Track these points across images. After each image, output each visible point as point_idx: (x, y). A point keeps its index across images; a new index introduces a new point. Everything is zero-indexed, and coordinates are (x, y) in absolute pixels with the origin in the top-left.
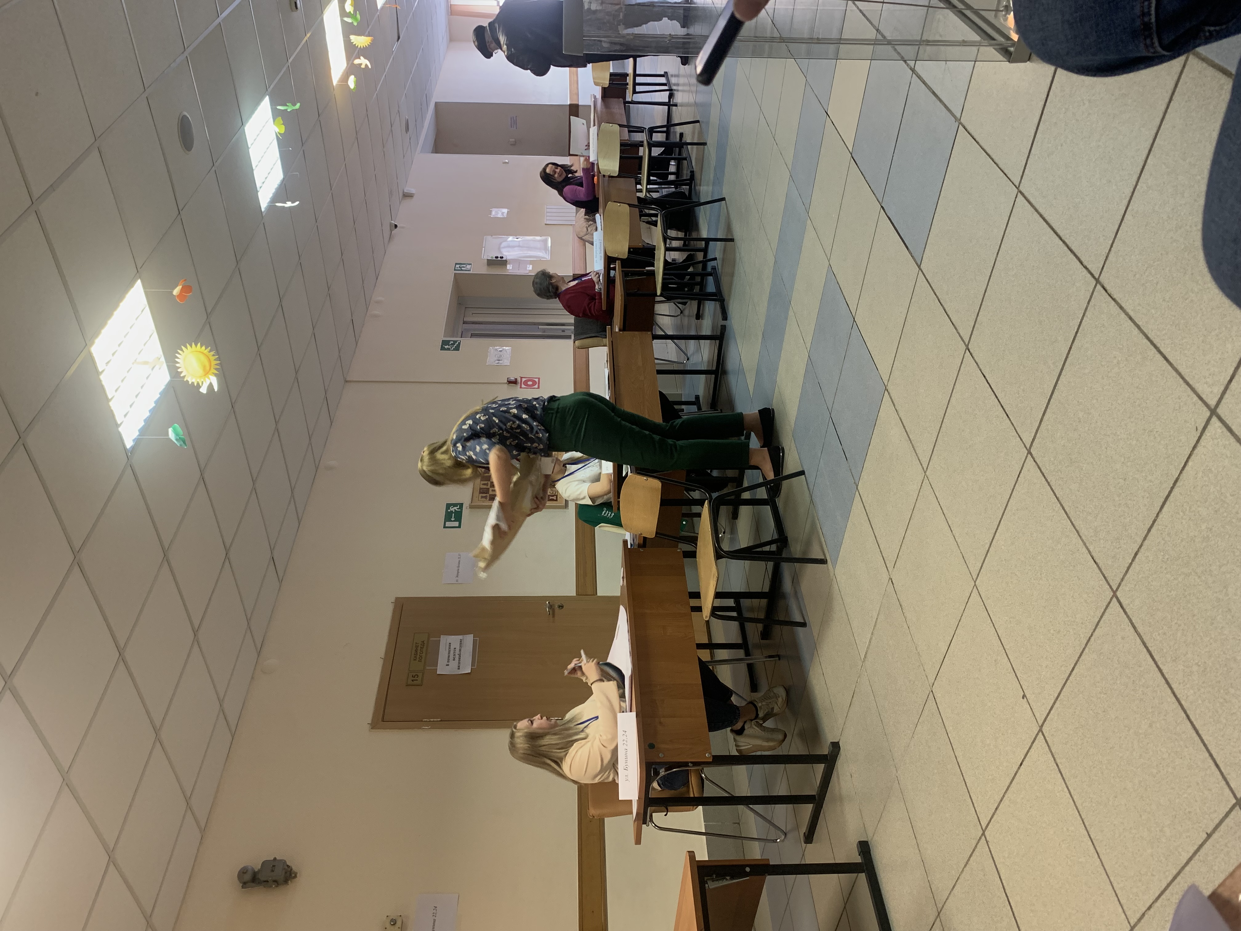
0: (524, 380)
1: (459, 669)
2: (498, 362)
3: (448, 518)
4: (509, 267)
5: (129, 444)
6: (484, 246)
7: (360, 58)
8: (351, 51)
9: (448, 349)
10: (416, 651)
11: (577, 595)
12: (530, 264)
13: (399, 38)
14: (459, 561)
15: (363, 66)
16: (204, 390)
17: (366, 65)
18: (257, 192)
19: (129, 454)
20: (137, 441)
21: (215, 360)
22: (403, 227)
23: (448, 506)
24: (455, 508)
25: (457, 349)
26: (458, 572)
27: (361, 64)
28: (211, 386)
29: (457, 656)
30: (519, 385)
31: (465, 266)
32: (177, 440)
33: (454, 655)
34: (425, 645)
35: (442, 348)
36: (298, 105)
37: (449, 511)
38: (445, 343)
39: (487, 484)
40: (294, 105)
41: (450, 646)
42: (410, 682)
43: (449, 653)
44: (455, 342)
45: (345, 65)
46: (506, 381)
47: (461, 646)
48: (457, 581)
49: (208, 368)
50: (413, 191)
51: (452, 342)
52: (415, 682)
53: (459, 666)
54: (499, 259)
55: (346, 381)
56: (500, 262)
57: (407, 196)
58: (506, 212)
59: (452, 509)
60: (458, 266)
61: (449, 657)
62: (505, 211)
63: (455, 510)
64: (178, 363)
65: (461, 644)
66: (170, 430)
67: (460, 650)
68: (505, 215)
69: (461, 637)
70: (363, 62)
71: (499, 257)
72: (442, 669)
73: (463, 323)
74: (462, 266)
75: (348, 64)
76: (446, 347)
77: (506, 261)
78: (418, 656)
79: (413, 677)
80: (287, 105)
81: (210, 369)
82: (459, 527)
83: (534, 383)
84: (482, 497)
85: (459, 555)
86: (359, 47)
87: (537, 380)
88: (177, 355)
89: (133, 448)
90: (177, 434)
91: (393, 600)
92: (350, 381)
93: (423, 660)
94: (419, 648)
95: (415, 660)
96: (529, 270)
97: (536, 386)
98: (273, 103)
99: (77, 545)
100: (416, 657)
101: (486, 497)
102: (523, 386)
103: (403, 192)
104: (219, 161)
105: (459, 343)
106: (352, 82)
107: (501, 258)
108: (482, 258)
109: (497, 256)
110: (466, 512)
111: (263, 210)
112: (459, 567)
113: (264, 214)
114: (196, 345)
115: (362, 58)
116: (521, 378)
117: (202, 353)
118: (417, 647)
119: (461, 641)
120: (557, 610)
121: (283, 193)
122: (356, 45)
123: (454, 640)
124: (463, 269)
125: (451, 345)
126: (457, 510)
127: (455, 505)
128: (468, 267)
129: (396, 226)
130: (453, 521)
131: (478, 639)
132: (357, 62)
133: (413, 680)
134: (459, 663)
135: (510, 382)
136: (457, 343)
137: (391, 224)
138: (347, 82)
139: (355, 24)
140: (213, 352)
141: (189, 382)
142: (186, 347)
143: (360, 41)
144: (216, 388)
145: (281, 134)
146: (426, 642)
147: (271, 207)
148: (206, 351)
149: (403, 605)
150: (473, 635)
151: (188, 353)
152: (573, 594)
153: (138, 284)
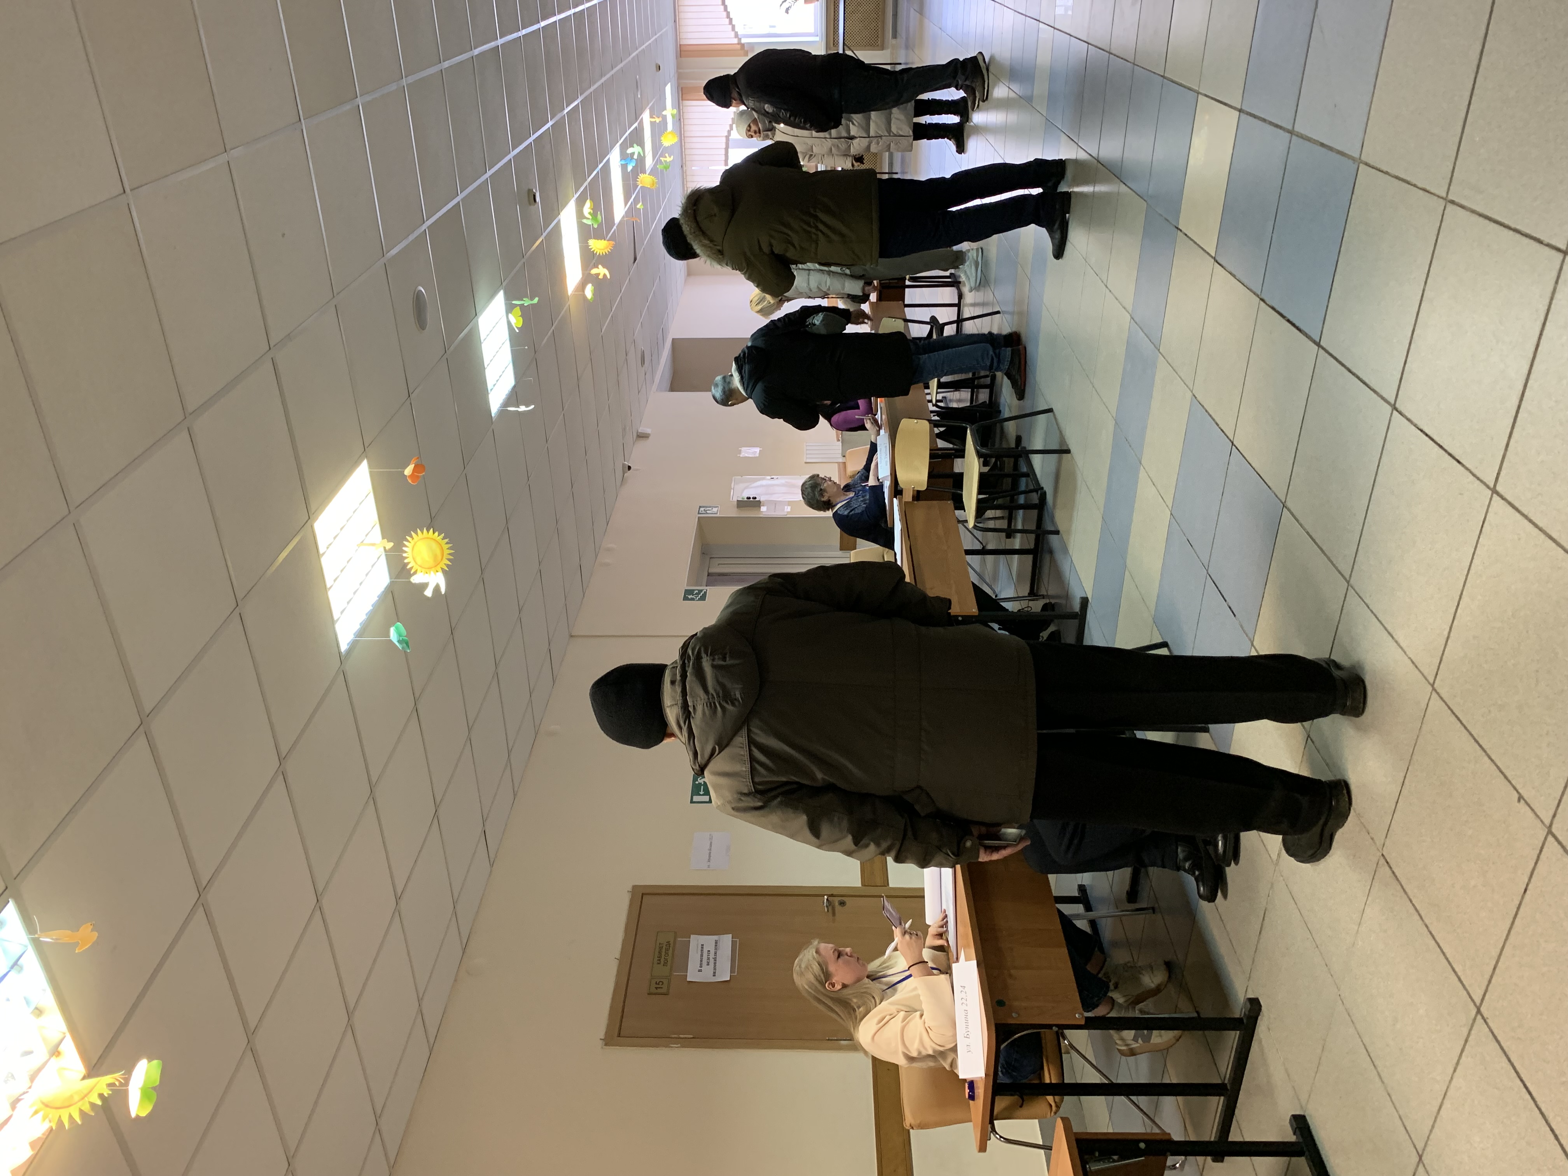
1: (714, 976)
3: (696, 791)
4: (763, 509)
5: (344, 647)
6: (732, 487)
7: (598, 268)
8: (589, 259)
9: (692, 599)
10: (660, 953)
11: (862, 885)
12: (789, 505)
13: (635, 259)
14: (712, 843)
15: (601, 277)
16: (428, 593)
17: (605, 275)
18: (488, 393)
19: (342, 659)
20: (353, 645)
21: (448, 549)
22: (637, 470)
25: (703, 598)
26: (710, 856)
27: (599, 274)
28: (437, 589)
29: (712, 961)
31: (710, 509)
32: (399, 641)
33: (708, 959)
34: (671, 945)
35: (685, 598)
36: (536, 300)
38: (688, 592)
40: (532, 299)
41: (702, 948)
42: (653, 990)
43: (702, 955)
44: (700, 591)
45: (581, 276)
47: (716, 949)
48: (709, 866)
49: (440, 557)
50: (648, 431)
51: (697, 591)
52: (659, 991)
53: (715, 973)
54: (751, 499)
55: (572, 636)
56: (752, 503)
57: (642, 436)
58: (758, 452)
60: (702, 509)
61: (701, 961)
62: (757, 450)
64: (406, 552)
65: (716, 946)
66: (392, 630)
67: (716, 953)
68: (757, 455)
69: (715, 937)
70: (601, 271)
71: (751, 497)
72: (693, 975)
73: (708, 576)
74: (707, 509)
75: (583, 274)
76: (690, 597)
77: (759, 501)
78: (662, 960)
79: (656, 984)
80: (523, 300)
81: (442, 559)
85: (711, 836)
86: (598, 254)
88: (405, 542)
89: (349, 651)
90: (400, 635)
91: (630, 889)
92: (577, 636)
93: (669, 963)
94: (664, 950)
95: (659, 964)
96: (788, 512)
98: (508, 298)
99: (284, 753)
100: (660, 960)
103: (637, 432)
104: (452, 348)
105: (705, 593)
106: (589, 291)
107: (753, 498)
108: (731, 500)
109: (749, 496)
111: (493, 415)
112: (710, 850)
113: (494, 420)
114: (428, 531)
115: (600, 266)
117: (435, 540)
118: (661, 948)
119: (716, 942)
120: (838, 908)
121: (514, 397)
122: (595, 252)
123: (708, 941)
124: (708, 512)
125: (695, 594)
128: (715, 510)
129: (629, 468)
130: (703, 795)
131: (738, 940)
132: (594, 271)
133: (656, 988)
134: (715, 969)
136: (703, 593)
137: (624, 465)
138: (584, 292)
139: (596, 226)
140: (446, 540)
141: (413, 582)
142: (417, 533)
143: (599, 246)
144: (443, 591)
145: (517, 328)
146: (672, 942)
147: (502, 412)
148: (439, 538)
149: (643, 894)
150: (731, 935)
151: (418, 541)
152: (858, 884)
153: (364, 465)
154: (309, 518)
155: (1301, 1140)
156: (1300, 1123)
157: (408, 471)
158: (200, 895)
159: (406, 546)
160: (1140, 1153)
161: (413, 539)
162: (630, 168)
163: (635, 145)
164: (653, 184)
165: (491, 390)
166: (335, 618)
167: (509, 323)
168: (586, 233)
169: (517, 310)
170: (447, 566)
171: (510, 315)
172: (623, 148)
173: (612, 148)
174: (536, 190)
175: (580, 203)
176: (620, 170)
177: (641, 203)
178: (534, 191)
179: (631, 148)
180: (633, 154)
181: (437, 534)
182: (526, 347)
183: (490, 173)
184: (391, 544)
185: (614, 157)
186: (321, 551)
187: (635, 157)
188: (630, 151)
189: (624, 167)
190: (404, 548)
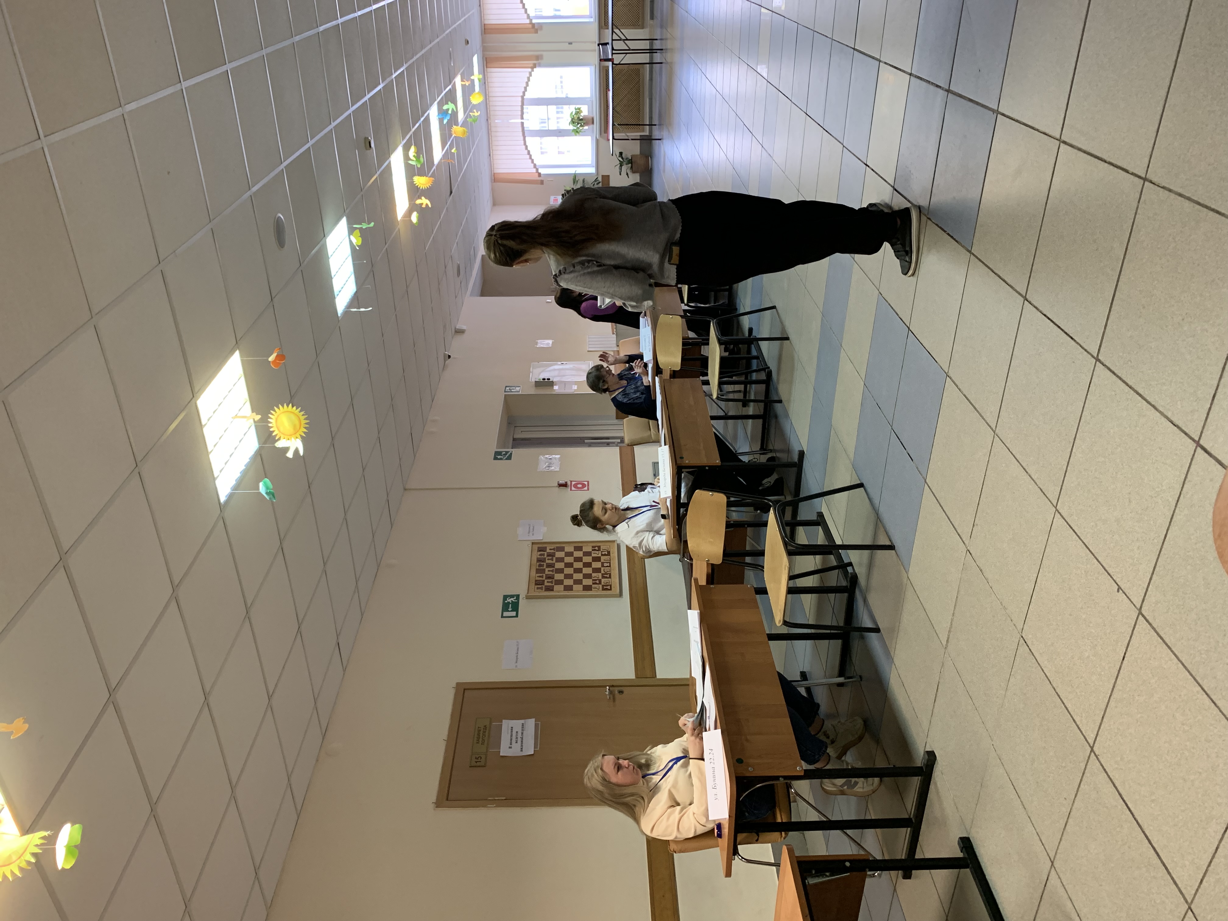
0: (573, 483)
1: (522, 751)
2: (547, 468)
3: (505, 607)
4: (556, 387)
5: (223, 499)
6: (531, 371)
7: (421, 199)
8: (414, 192)
9: (501, 459)
10: (479, 734)
11: (636, 676)
12: (576, 385)
13: (451, 193)
14: (518, 648)
15: (424, 206)
16: (290, 455)
17: (427, 205)
18: (335, 298)
19: (222, 507)
20: (230, 496)
21: (304, 419)
22: (455, 358)
23: (505, 597)
24: (512, 599)
25: (509, 458)
26: (517, 659)
27: (422, 204)
28: (296, 451)
29: (519, 740)
30: (569, 487)
31: (514, 388)
32: (267, 493)
33: (517, 738)
34: (488, 729)
35: (495, 458)
36: (372, 224)
37: (506, 602)
38: (497, 453)
39: (542, 577)
40: (369, 224)
41: (512, 730)
42: (474, 764)
43: (511, 736)
44: (507, 452)
45: (408, 206)
46: (557, 485)
47: (523, 730)
48: (516, 666)
49: (298, 427)
50: (464, 327)
51: (504, 453)
52: (478, 764)
53: (522, 749)
54: (546, 380)
55: (405, 489)
56: (547, 383)
57: (459, 332)
59: (509, 600)
60: (508, 388)
61: (511, 740)
62: (550, 342)
63: (512, 601)
64: (271, 423)
65: (523, 728)
66: (261, 485)
67: (522, 733)
68: (550, 345)
69: (522, 721)
70: (424, 201)
71: (546, 378)
72: (505, 750)
73: (513, 440)
74: (512, 388)
75: (410, 204)
76: (499, 457)
77: (552, 382)
78: (481, 740)
79: (476, 759)
80: (362, 225)
81: (300, 428)
82: (517, 616)
83: (584, 485)
84: (538, 588)
85: (517, 642)
86: (421, 188)
87: (586, 483)
88: (269, 415)
89: (227, 502)
90: (267, 488)
91: (454, 685)
92: (410, 489)
93: (486, 742)
94: (481, 732)
95: (477, 743)
96: (575, 390)
97: (586, 488)
98: (350, 223)
99: (176, 582)
100: (478, 740)
101: (541, 588)
102: (573, 489)
103: (455, 328)
104: (305, 262)
105: (511, 454)
106: (414, 217)
107: (548, 379)
108: (530, 381)
109: (544, 378)
110: (522, 602)
111: (339, 315)
112: (517, 653)
113: (340, 319)
114: (288, 406)
115: (423, 198)
116: (571, 481)
117: (293, 413)
118: (479, 731)
119: (523, 725)
120: (617, 696)
121: (356, 300)
122: (419, 187)
123: (516, 724)
124: (512, 390)
125: (503, 455)
126: (514, 601)
127: (512, 596)
128: (518, 389)
129: (449, 357)
130: (511, 611)
131: (540, 723)
132: (418, 202)
133: (476, 762)
134: (522, 746)
135: (560, 485)
136: (509, 454)
137: (445, 354)
138: (410, 218)
139: (419, 166)
140: (302, 413)
141: (277, 446)
142: (279, 408)
143: (422, 181)
144: (301, 453)
145: (358, 246)
146: (488, 726)
147: (346, 313)
148: (297, 411)
149: (465, 689)
150: (533, 720)
151: (280, 414)
152: (632, 676)
153: (237, 353)
154: (193, 396)
155: (966, 856)
156: (966, 844)
157: (271, 359)
158: (110, 695)
159: (271, 418)
160: (846, 870)
161: (276, 412)
162: (445, 121)
163: (449, 103)
164: (464, 133)
165: (338, 295)
166: (216, 476)
167: (351, 242)
168: (411, 172)
169: (357, 232)
170: (304, 433)
171: (351, 237)
172: (440, 105)
173: (431, 105)
174: (371, 139)
175: (406, 149)
176: (438, 122)
177: (455, 149)
178: (370, 138)
179: (446, 105)
180: (448, 110)
181: (295, 408)
182: (365, 262)
183: (334, 124)
184: (259, 417)
185: (433, 113)
186: (203, 423)
187: (450, 112)
188: (445, 107)
189: (441, 121)
190: (269, 420)
